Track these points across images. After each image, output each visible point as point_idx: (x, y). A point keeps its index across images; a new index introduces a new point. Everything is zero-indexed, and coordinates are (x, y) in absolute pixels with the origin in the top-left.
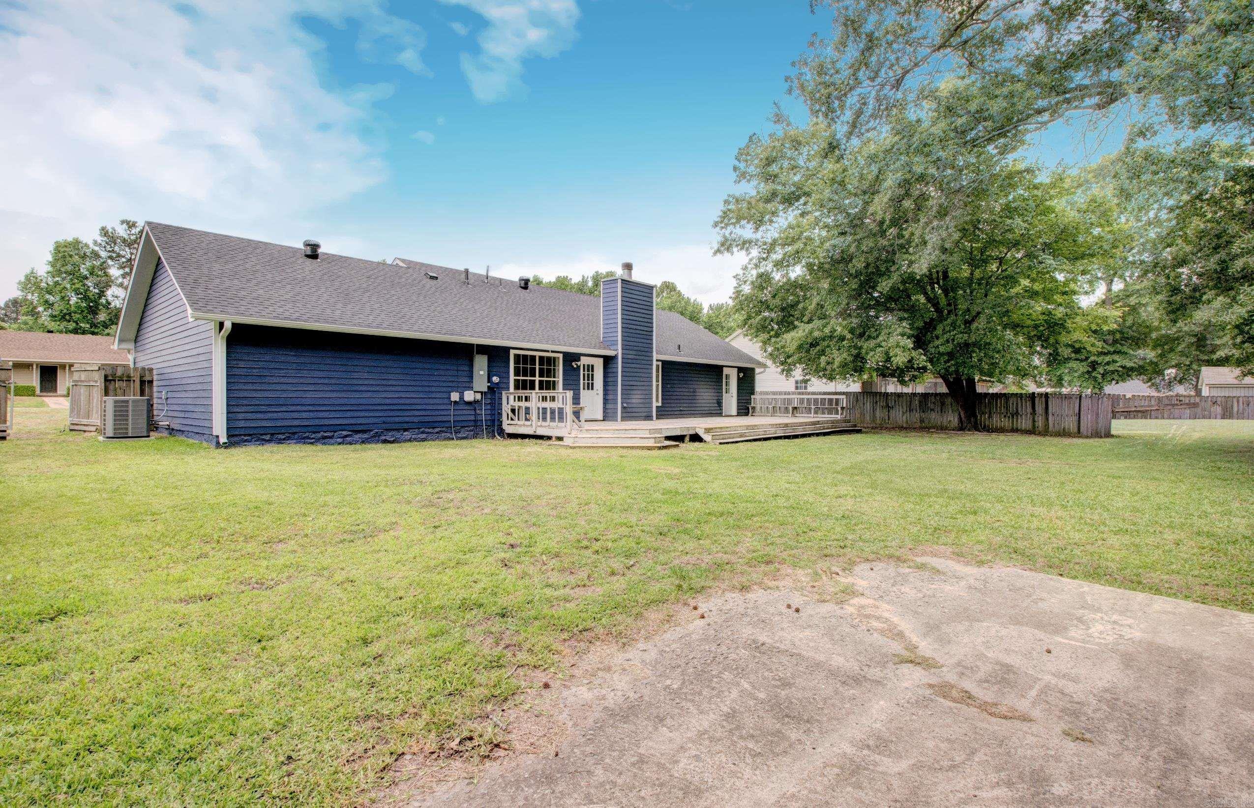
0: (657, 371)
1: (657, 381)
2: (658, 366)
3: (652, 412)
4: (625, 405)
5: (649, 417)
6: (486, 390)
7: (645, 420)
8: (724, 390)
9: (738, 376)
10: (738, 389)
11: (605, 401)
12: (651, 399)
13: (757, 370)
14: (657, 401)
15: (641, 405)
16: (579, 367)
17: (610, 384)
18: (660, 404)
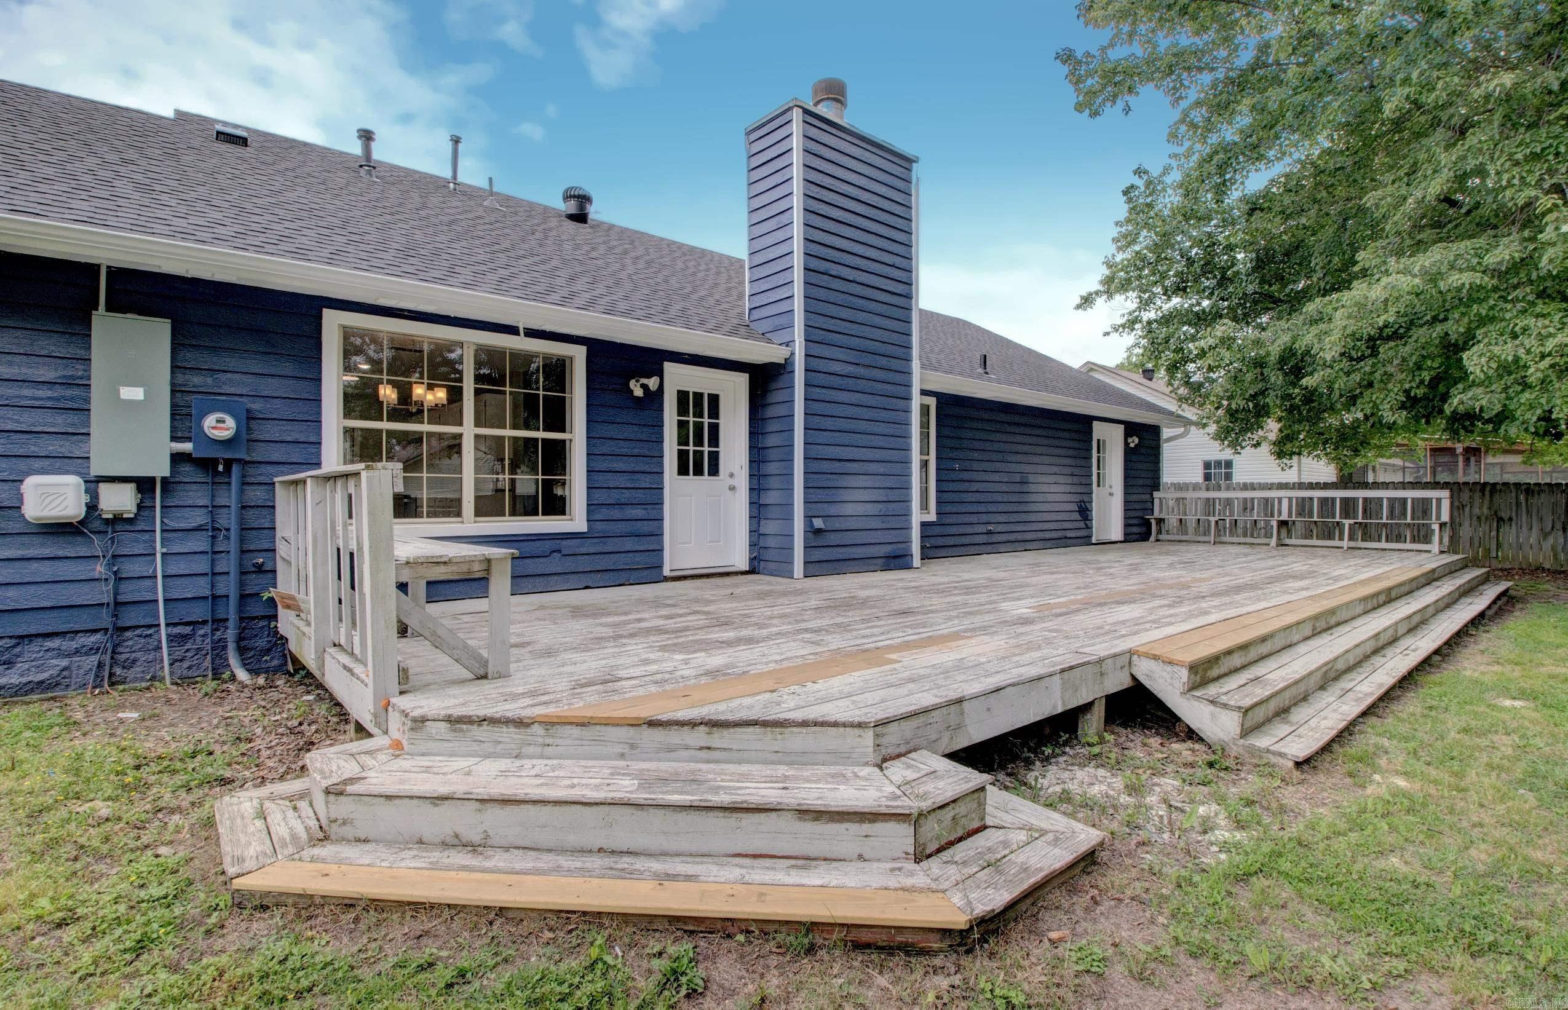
0: (925, 425)
1: (924, 450)
2: (925, 410)
3: (908, 541)
4: (818, 523)
5: (897, 560)
6: (161, 469)
7: (886, 568)
8: (1095, 478)
9: (1126, 444)
10: (1127, 477)
11: (758, 510)
12: (907, 501)
13: (1166, 433)
14: (924, 506)
15: (874, 523)
16: (654, 398)
17: (773, 454)
18: (932, 517)
